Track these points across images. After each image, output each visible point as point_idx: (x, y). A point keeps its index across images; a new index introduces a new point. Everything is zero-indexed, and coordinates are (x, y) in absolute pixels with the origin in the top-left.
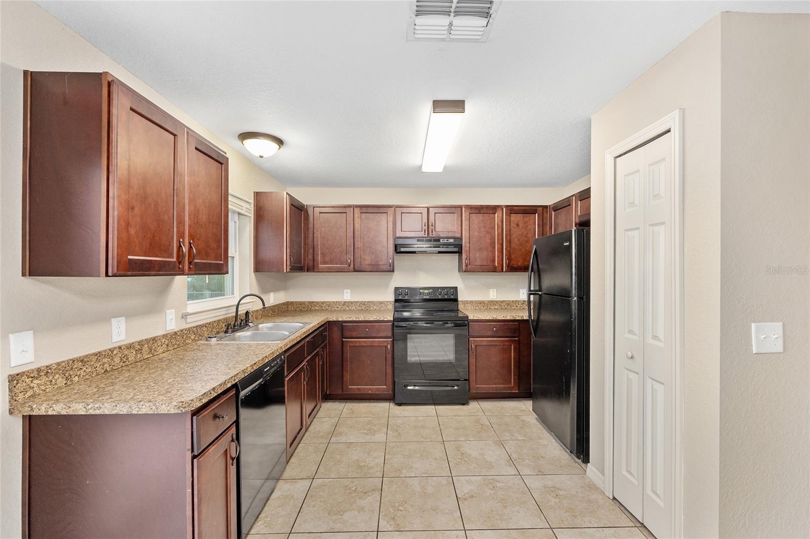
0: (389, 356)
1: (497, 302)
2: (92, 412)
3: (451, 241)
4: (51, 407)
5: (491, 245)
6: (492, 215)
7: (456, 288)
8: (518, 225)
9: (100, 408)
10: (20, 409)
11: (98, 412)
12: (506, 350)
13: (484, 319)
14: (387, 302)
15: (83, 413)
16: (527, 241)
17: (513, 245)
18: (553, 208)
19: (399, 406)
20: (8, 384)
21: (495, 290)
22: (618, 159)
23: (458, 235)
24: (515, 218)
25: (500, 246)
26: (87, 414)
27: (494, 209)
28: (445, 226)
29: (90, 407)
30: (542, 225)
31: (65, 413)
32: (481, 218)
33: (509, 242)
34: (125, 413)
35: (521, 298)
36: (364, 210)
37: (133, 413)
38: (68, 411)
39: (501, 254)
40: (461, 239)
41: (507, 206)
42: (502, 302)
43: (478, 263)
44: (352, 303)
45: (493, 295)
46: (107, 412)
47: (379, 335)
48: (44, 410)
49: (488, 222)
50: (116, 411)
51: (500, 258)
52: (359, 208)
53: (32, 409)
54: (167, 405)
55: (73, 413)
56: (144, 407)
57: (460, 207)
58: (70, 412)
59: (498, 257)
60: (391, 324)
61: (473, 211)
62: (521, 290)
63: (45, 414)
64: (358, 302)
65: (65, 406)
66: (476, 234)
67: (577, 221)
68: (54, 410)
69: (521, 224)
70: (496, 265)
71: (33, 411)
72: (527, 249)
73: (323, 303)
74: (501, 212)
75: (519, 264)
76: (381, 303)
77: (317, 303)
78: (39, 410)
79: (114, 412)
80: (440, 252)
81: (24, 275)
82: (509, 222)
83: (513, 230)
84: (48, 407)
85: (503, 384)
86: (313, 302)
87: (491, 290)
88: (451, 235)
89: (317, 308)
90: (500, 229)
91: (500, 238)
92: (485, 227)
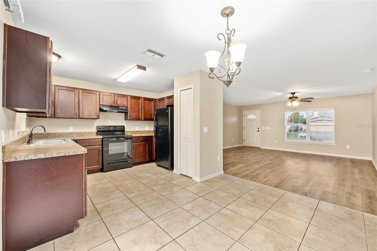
0: (101, 153)
1: (139, 131)
2: (48, 157)
3: (124, 108)
4: (27, 157)
5: (138, 110)
6: (139, 100)
7: (124, 126)
8: (147, 104)
9: (52, 155)
10: (9, 159)
11: (50, 156)
12: (145, 146)
13: (138, 136)
14: (93, 132)
15: (43, 158)
16: (150, 110)
17: (146, 111)
18: (158, 100)
19: (105, 172)
20: (2, 150)
21: (138, 127)
22: (181, 91)
23: (127, 106)
24: (146, 102)
25: (141, 111)
26: (46, 157)
27: (139, 98)
28: (121, 102)
29: (47, 155)
30: (155, 105)
31: (34, 158)
32: (135, 100)
33: (144, 110)
34: (63, 156)
35: (147, 129)
36: (85, 91)
37: (66, 155)
38: (36, 157)
39: (142, 114)
40: (128, 107)
41: (144, 98)
42: (141, 131)
43: (134, 117)
44: (74, 133)
45: (137, 129)
46: (55, 156)
47: (96, 145)
48: (23, 159)
49: (137, 102)
50: (59, 155)
51: (142, 115)
52: (82, 90)
53: (16, 158)
54: (80, 151)
55: (39, 158)
56: (71, 153)
57: (127, 95)
58: (37, 158)
59: (141, 115)
60: (101, 139)
61: (132, 98)
62: (147, 127)
63: (23, 160)
64: (77, 132)
65: (34, 156)
66: (133, 106)
67: (167, 105)
68: (29, 158)
69: (148, 104)
70: (140, 117)
71: (17, 159)
72: (150, 113)
73: (56, 133)
74: (142, 99)
75: (148, 118)
76: (90, 133)
77: (52, 133)
78: (20, 159)
79: (58, 156)
80: (119, 112)
81: (3, 106)
82: (144, 103)
83: (146, 106)
84: (25, 157)
85: (144, 158)
86: (49, 133)
87: (137, 127)
88: (124, 106)
89: (52, 136)
90: (141, 106)
91: (141, 108)
92: (136, 104)
